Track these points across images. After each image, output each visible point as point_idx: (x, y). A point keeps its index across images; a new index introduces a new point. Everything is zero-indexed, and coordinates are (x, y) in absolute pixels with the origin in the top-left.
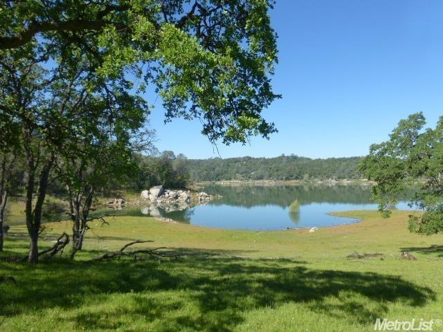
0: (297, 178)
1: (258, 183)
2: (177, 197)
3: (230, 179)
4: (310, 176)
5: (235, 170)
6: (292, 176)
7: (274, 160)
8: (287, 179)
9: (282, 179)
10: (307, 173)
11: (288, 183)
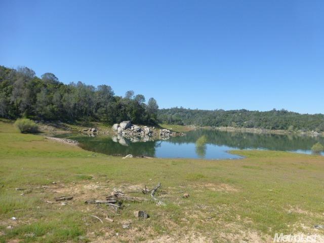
0: (282, 128)
1: (249, 130)
2: (140, 131)
3: (227, 126)
4: (295, 127)
5: (232, 119)
6: (278, 126)
7: (266, 113)
8: (273, 128)
9: (269, 128)
10: (292, 125)
11: (273, 132)
